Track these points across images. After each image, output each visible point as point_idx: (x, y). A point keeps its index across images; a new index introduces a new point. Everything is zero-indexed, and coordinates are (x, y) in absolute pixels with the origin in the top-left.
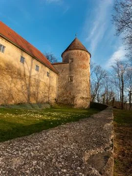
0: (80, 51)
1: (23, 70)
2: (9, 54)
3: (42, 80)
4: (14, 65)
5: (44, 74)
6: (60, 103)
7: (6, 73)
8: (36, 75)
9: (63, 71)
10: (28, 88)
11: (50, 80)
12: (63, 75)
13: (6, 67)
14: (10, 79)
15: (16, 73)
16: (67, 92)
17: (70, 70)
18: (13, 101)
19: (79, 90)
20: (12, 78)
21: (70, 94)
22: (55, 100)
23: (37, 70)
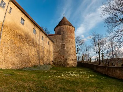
0: (69, 26)
1: (35, 40)
2: (27, 26)
3: (45, 47)
4: (30, 35)
5: (46, 42)
6: (56, 64)
7: (25, 42)
8: (42, 43)
9: (57, 40)
10: (38, 54)
11: (49, 47)
12: (57, 43)
13: (25, 37)
14: (28, 47)
15: (31, 42)
16: (61, 55)
17: (63, 39)
18: (31, 64)
19: (70, 54)
20: (29, 45)
21: (63, 57)
22: (53, 61)
23: (43, 39)
